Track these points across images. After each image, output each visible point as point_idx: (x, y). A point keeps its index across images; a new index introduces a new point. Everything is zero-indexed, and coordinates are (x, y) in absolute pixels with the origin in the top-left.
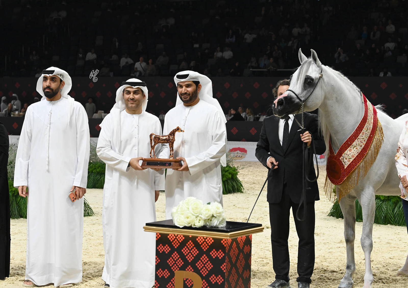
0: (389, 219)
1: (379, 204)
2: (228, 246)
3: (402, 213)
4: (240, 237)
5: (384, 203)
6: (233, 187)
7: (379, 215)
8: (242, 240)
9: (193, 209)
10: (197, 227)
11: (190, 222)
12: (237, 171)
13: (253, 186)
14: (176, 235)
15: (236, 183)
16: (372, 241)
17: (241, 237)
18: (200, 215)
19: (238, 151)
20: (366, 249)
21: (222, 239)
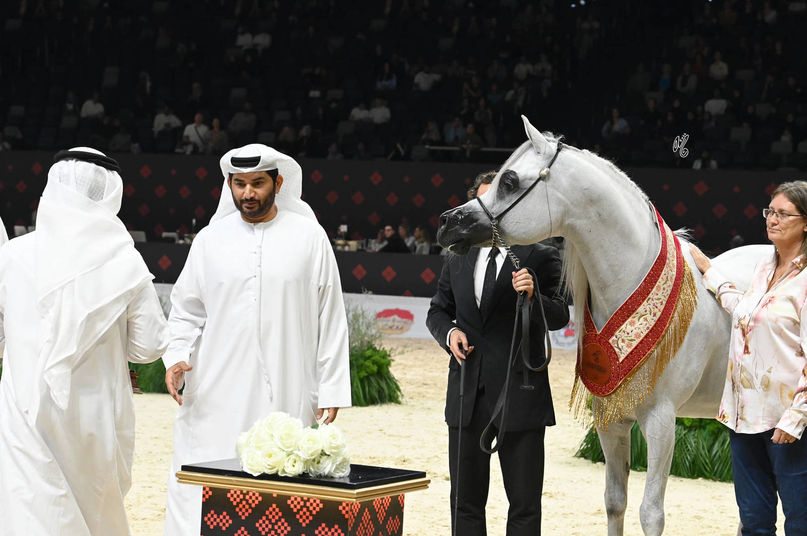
0: (701, 466)
1: (681, 435)
2: (352, 517)
3: (729, 455)
4: (379, 499)
5: (692, 433)
6: (380, 391)
7: (680, 458)
8: (382, 504)
9: (281, 438)
10: (290, 476)
11: (274, 465)
12: (390, 358)
13: (423, 389)
14: (245, 492)
15: (387, 384)
16: (663, 514)
17: (382, 499)
18: (296, 450)
19: (396, 317)
20: (651, 529)
21: (340, 503)
